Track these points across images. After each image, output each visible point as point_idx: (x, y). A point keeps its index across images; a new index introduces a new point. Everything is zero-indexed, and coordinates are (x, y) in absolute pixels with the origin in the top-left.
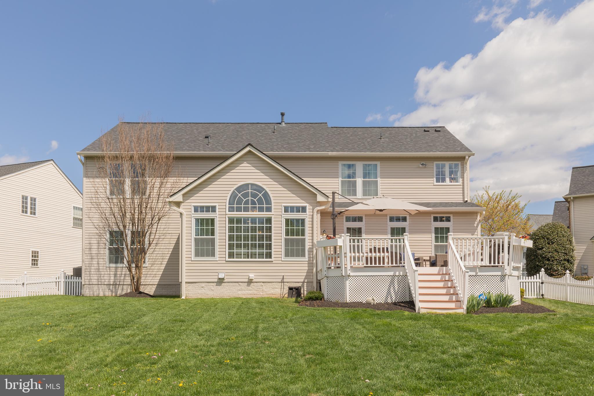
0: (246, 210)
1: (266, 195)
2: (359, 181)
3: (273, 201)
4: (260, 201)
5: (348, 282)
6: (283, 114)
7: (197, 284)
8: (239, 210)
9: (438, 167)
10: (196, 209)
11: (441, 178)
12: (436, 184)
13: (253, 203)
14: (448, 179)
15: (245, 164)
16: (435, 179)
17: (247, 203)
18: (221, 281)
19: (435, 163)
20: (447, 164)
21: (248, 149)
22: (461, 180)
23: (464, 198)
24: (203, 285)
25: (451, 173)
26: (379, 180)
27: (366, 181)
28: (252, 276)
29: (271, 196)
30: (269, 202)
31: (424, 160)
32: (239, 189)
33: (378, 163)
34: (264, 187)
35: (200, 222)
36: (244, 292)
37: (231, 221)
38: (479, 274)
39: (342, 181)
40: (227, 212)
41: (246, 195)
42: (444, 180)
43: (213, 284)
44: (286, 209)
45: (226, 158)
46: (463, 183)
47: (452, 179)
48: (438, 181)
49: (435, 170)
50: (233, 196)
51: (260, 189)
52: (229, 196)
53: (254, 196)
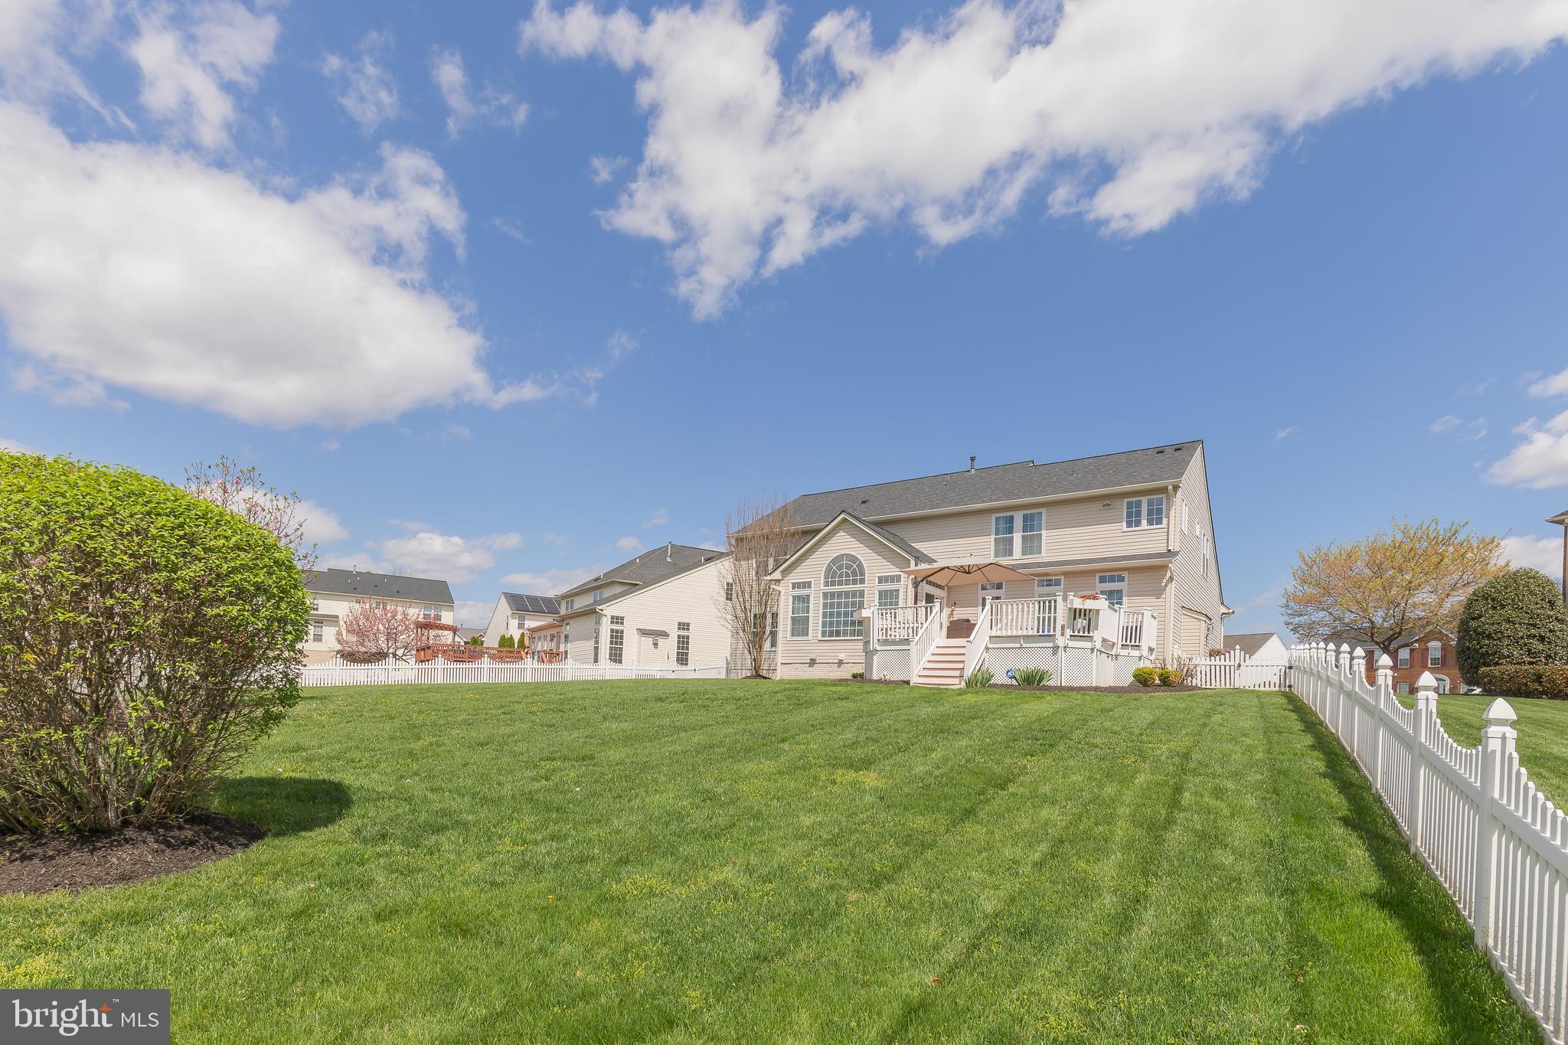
0: (840, 583)
1: (860, 566)
2: (1017, 537)
3: (866, 572)
4: (854, 574)
5: (875, 657)
6: (973, 459)
7: (792, 665)
8: (833, 584)
9: (1129, 506)
10: (794, 586)
11: (1133, 519)
12: (1125, 529)
13: (847, 575)
14: (1144, 522)
15: (842, 533)
16: (1125, 524)
17: (841, 576)
18: (813, 662)
19: (1126, 500)
20: (1144, 500)
21: (842, 516)
22: (1165, 520)
23: (1168, 546)
24: (797, 666)
25: (1150, 512)
26: (1044, 532)
27: (1027, 536)
28: (842, 656)
29: (865, 566)
30: (862, 573)
31: (1107, 500)
32: (834, 561)
33: (1044, 511)
34: (859, 557)
35: (797, 599)
36: (835, 674)
37: (825, 595)
38: (1024, 645)
39: (995, 538)
40: (822, 587)
41: (840, 568)
42: (1138, 523)
43: (805, 665)
44: (881, 580)
45: (819, 531)
46: (1168, 524)
47: (1150, 522)
48: (1129, 525)
49: (1125, 510)
50: (829, 569)
51: (854, 559)
52: (824, 569)
53: (849, 567)
